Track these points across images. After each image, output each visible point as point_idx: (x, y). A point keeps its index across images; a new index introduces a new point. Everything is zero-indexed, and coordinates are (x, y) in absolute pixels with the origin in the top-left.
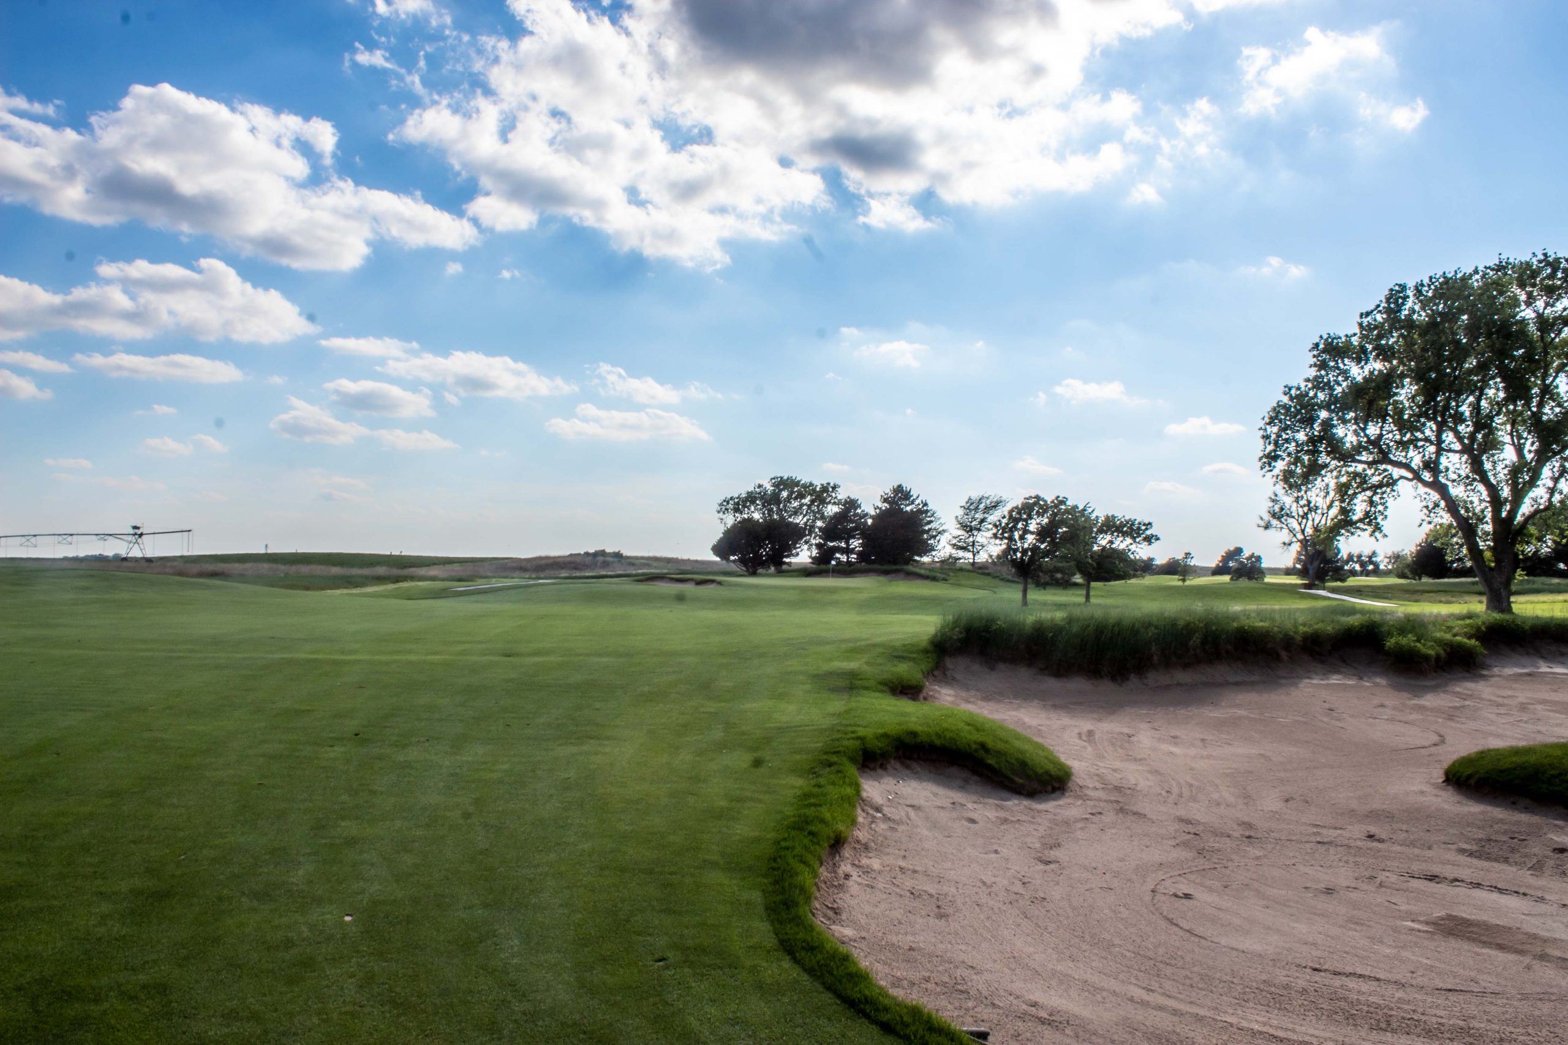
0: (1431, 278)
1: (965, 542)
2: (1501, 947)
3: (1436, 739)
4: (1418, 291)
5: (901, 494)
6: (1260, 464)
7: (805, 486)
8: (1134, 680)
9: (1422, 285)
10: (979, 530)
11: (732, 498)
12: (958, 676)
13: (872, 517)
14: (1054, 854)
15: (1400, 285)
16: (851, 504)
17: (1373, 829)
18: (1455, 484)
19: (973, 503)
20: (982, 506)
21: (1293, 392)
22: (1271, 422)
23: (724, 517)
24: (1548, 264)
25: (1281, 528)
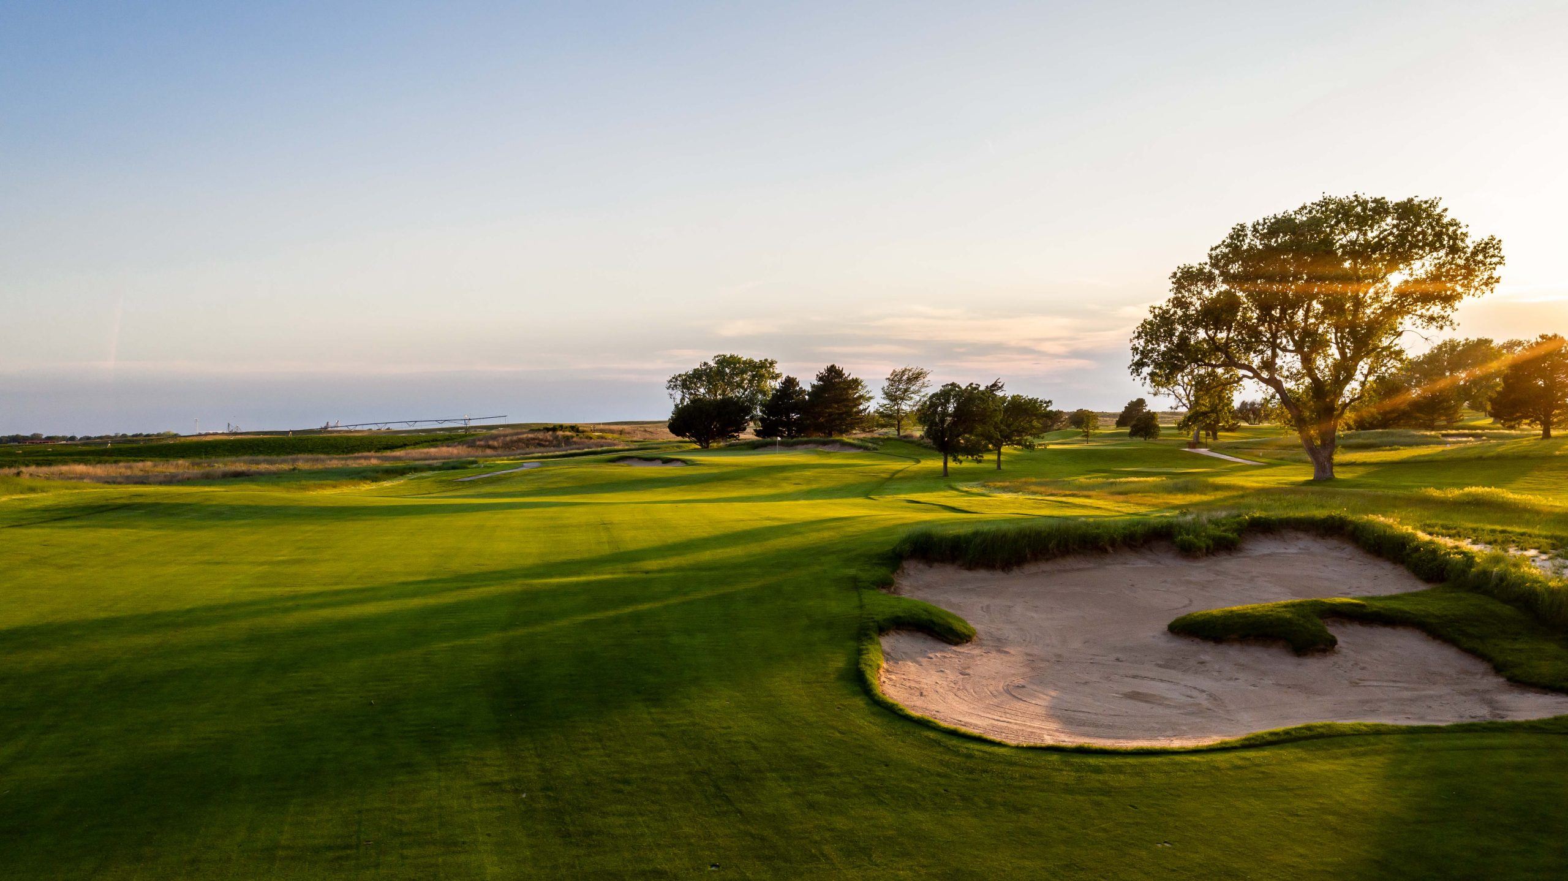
0: (1264, 219)
1: (891, 410)
2: (1146, 702)
3: (1187, 602)
4: (1255, 230)
5: (833, 373)
6: (1131, 370)
7: (745, 363)
8: (1016, 572)
9: (1258, 224)
10: (902, 399)
11: (680, 376)
12: (912, 573)
13: (809, 394)
14: (967, 671)
15: (1241, 225)
16: (790, 382)
17: (1119, 655)
18: (1288, 380)
19: (897, 375)
20: (905, 378)
21: (1157, 311)
22: (1138, 337)
23: (673, 392)
24: (1360, 204)
25: (1169, 394)
